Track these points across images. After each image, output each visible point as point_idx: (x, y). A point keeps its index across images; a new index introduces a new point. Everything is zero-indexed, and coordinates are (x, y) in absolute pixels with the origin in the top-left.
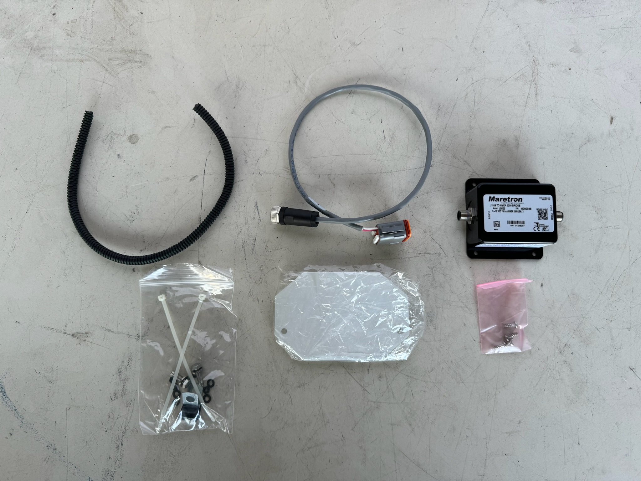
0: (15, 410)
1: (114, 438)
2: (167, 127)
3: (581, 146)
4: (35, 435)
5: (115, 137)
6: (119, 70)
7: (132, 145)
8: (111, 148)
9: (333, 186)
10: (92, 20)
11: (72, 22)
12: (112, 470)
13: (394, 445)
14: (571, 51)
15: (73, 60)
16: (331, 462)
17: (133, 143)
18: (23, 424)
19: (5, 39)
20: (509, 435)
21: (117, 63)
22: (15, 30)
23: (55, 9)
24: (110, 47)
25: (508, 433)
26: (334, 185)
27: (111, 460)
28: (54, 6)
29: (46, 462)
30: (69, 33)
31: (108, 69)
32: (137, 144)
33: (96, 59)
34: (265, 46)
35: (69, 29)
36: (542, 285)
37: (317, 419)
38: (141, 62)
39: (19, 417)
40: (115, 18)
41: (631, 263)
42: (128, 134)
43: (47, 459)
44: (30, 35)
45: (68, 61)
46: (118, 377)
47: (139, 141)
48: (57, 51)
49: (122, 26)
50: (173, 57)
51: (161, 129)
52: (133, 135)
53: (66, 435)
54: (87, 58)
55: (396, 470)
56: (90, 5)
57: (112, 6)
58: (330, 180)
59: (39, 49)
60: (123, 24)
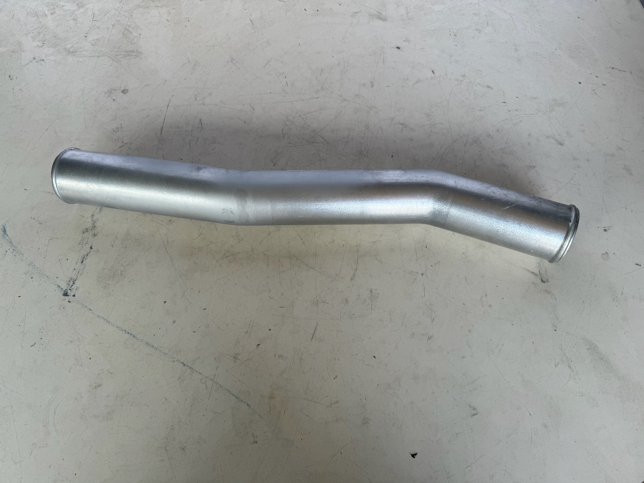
0: (11, 242)
1: (80, 257)
2: (147, 85)
3: (414, 84)
4: (21, 257)
5: (113, 91)
6: (121, 60)
7: (124, 94)
8: (110, 96)
9: (252, 110)
10: (109, 38)
11: (96, 39)
12: (75, 277)
13: (290, 252)
14: (404, 41)
15: (93, 56)
16: (242, 265)
17: (124, 93)
18: (14, 251)
19: (53, 48)
20: (374, 243)
21: (120, 57)
22: (60, 45)
23: (87, 34)
24: (118, 50)
25: (373, 242)
26: (254, 109)
27: (75, 271)
28: (87, 33)
29: (25, 275)
30: (93, 44)
31: (115, 60)
32: (127, 94)
33: (108, 55)
34: (214, 46)
35: (94, 43)
36: (392, 156)
37: (234, 238)
38: (136, 56)
39: (12, 247)
40: (123, 37)
41: (453, 142)
42: (122, 89)
43: (26, 273)
44: (69, 46)
45: (91, 57)
46: (91, 218)
47: (129, 92)
48: (84, 53)
49: (127, 40)
50: (156, 53)
51: (143, 86)
52: (125, 89)
53: (45, 256)
54: (103, 55)
55: (291, 269)
56: (109, 32)
57: (122, 32)
58: (251, 107)
59: (73, 52)
60: (127, 39)
